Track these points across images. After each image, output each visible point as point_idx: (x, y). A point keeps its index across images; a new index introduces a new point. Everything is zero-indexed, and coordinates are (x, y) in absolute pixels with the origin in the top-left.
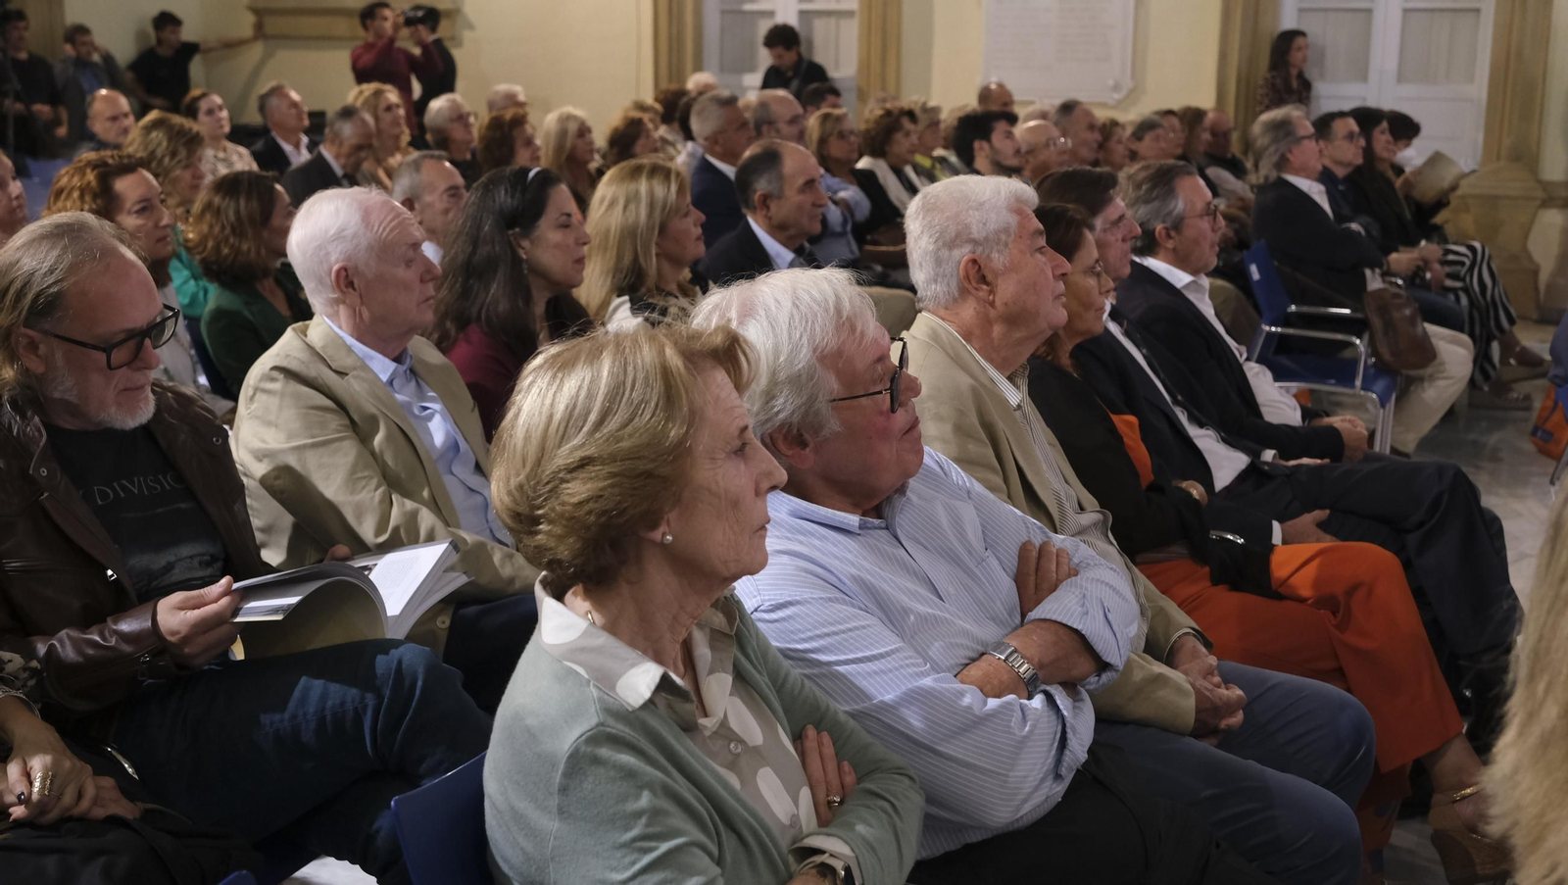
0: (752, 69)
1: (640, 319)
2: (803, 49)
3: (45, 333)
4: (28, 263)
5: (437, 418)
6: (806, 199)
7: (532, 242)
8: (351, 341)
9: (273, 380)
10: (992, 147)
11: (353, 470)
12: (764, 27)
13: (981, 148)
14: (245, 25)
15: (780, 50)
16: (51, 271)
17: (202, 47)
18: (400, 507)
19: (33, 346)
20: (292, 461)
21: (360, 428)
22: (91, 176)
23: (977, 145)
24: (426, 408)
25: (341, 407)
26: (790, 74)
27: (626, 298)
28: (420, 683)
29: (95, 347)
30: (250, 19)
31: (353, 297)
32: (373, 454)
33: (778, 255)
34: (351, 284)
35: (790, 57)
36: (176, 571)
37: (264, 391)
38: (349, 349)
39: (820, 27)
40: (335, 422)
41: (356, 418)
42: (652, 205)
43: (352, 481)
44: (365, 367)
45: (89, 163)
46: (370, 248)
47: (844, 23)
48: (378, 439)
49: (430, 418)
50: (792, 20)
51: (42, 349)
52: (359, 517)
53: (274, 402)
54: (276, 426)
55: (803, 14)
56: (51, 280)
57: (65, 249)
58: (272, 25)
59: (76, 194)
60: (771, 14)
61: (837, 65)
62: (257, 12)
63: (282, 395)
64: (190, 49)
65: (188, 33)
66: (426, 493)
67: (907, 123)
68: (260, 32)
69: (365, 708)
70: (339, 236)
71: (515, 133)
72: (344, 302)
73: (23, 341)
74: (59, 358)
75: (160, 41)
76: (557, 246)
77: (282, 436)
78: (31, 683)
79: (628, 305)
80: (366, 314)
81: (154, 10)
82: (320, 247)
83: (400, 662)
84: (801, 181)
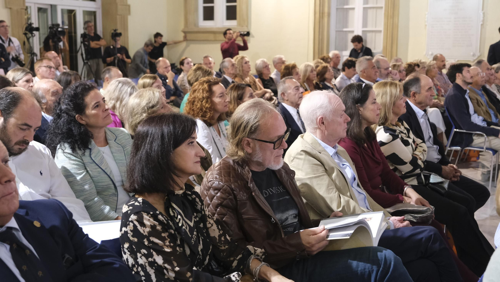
0: (346, 50)
1: (388, 134)
2: (364, 43)
3: (253, 139)
4: (246, 117)
5: (348, 168)
6: (428, 94)
7: (364, 109)
8: (320, 142)
9: (301, 155)
10: (463, 76)
11: (328, 187)
12: (350, 37)
13: (459, 76)
14: (181, 36)
15: (357, 43)
16: (256, 118)
17: (168, 43)
18: (344, 199)
19: (248, 144)
20: (308, 182)
21: (328, 171)
22: (206, 86)
23: (457, 75)
24: (343, 165)
25: (323, 164)
26: (359, 51)
28: (392, 263)
29: (270, 142)
30: (183, 34)
31: (323, 127)
32: (332, 180)
33: (418, 112)
34: (323, 123)
35: (359, 46)
36: (289, 220)
37: (297, 158)
38: (320, 145)
39: (369, 36)
40: (321, 169)
41: (327, 168)
42: (391, 96)
43: (328, 189)
44: (325, 151)
45: (204, 82)
46: (331, 111)
47: (378, 34)
48: (334, 175)
49: (345, 168)
50: (360, 34)
51: (252, 145)
52: (331, 202)
53: (301, 162)
54: (302, 170)
55: (363, 31)
56: (256, 120)
57: (259, 110)
58: (189, 36)
59: (201, 91)
60: (353, 32)
61: (375, 49)
62: (185, 32)
63: (305, 160)
64: (164, 44)
65: (164, 40)
66: (348, 194)
67: (416, 68)
68: (185, 39)
69: (373, 271)
70: (321, 107)
71: (293, 71)
72: (320, 129)
73: (246, 142)
75: (155, 42)
76: (372, 110)
77: (304, 174)
78: (263, 257)
80: (326, 133)
81: (155, 33)
82: (314, 110)
83: (385, 256)
84: (427, 88)
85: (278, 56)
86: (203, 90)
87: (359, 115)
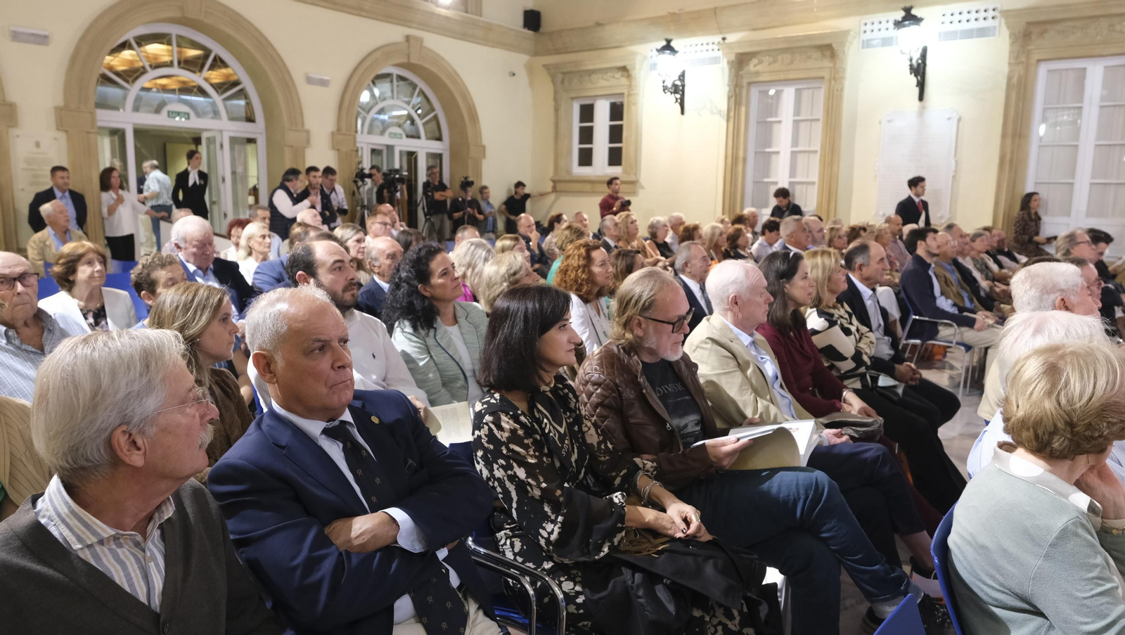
0: (766, 206)
1: (823, 319)
2: (791, 199)
3: (646, 318)
4: (638, 290)
5: (768, 363)
6: (880, 266)
7: (791, 286)
8: (732, 327)
9: (706, 343)
10: (926, 244)
11: (741, 387)
12: (773, 189)
13: (921, 244)
14: (549, 186)
15: (781, 198)
16: (651, 290)
17: (532, 195)
18: (761, 404)
19: (639, 324)
20: (715, 379)
21: (742, 366)
22: (583, 251)
23: (919, 242)
24: (762, 358)
25: (734, 356)
26: (785, 209)
27: (815, 309)
28: (826, 490)
29: (668, 323)
30: (551, 184)
31: (736, 309)
32: (747, 377)
33: (865, 292)
34: (736, 303)
35: (785, 202)
36: (689, 427)
37: (701, 348)
38: (731, 330)
39: (798, 188)
40: (733, 363)
41: (740, 362)
43: (741, 390)
44: (738, 339)
45: (581, 245)
46: (748, 287)
47: (810, 187)
48: (749, 372)
49: (765, 362)
50: (786, 186)
51: (643, 325)
52: (745, 406)
53: (707, 353)
54: (706, 363)
55: (791, 183)
57: (655, 281)
58: (559, 186)
59: (576, 257)
60: (776, 183)
61: (805, 206)
62: (554, 181)
63: (711, 350)
64: (527, 196)
65: (527, 190)
66: (768, 397)
67: (862, 233)
68: (555, 190)
69: (799, 499)
70: (734, 282)
71: (695, 233)
72: (731, 310)
73: (636, 321)
74: (651, 330)
75: (516, 193)
76: (802, 288)
77: (709, 368)
78: (655, 473)
79: (816, 313)
80: (740, 316)
81: (516, 181)
82: (725, 286)
83: (817, 479)
84: (878, 258)
85: (676, 214)
86: (579, 256)
87: (784, 294)
